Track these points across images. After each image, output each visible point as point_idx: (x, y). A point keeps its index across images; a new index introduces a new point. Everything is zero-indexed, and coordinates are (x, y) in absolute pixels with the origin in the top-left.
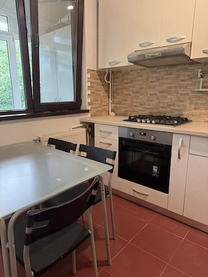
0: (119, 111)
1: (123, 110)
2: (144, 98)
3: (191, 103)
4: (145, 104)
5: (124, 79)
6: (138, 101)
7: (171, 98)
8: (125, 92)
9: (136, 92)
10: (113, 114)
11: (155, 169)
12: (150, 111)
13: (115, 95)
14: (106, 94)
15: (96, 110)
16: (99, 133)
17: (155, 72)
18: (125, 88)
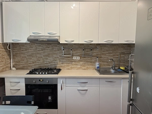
0: (18, 67)
1: (21, 66)
2: (34, 59)
3: (60, 61)
4: (36, 62)
5: (21, 48)
6: (31, 60)
7: (50, 59)
8: (22, 55)
9: (30, 56)
10: (14, 69)
11: (50, 98)
12: (39, 66)
13: (15, 57)
14: (8, 57)
15: (3, 67)
16: (9, 83)
17: (40, 46)
18: (22, 53)
